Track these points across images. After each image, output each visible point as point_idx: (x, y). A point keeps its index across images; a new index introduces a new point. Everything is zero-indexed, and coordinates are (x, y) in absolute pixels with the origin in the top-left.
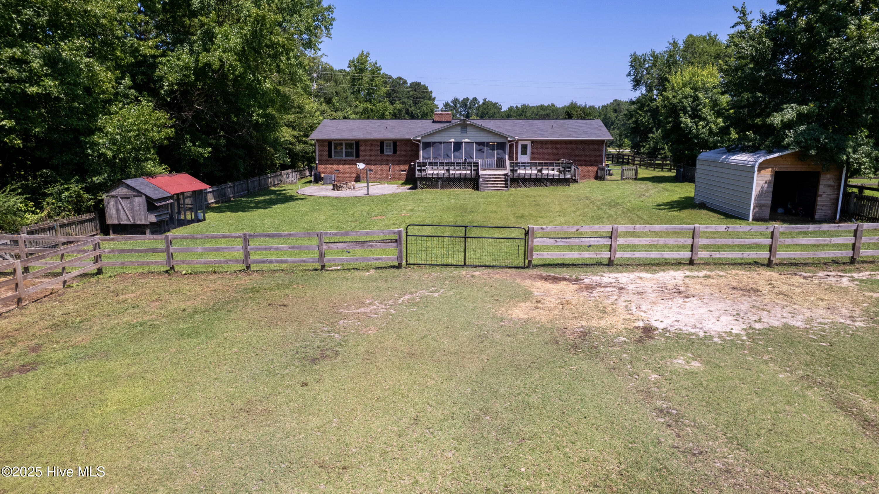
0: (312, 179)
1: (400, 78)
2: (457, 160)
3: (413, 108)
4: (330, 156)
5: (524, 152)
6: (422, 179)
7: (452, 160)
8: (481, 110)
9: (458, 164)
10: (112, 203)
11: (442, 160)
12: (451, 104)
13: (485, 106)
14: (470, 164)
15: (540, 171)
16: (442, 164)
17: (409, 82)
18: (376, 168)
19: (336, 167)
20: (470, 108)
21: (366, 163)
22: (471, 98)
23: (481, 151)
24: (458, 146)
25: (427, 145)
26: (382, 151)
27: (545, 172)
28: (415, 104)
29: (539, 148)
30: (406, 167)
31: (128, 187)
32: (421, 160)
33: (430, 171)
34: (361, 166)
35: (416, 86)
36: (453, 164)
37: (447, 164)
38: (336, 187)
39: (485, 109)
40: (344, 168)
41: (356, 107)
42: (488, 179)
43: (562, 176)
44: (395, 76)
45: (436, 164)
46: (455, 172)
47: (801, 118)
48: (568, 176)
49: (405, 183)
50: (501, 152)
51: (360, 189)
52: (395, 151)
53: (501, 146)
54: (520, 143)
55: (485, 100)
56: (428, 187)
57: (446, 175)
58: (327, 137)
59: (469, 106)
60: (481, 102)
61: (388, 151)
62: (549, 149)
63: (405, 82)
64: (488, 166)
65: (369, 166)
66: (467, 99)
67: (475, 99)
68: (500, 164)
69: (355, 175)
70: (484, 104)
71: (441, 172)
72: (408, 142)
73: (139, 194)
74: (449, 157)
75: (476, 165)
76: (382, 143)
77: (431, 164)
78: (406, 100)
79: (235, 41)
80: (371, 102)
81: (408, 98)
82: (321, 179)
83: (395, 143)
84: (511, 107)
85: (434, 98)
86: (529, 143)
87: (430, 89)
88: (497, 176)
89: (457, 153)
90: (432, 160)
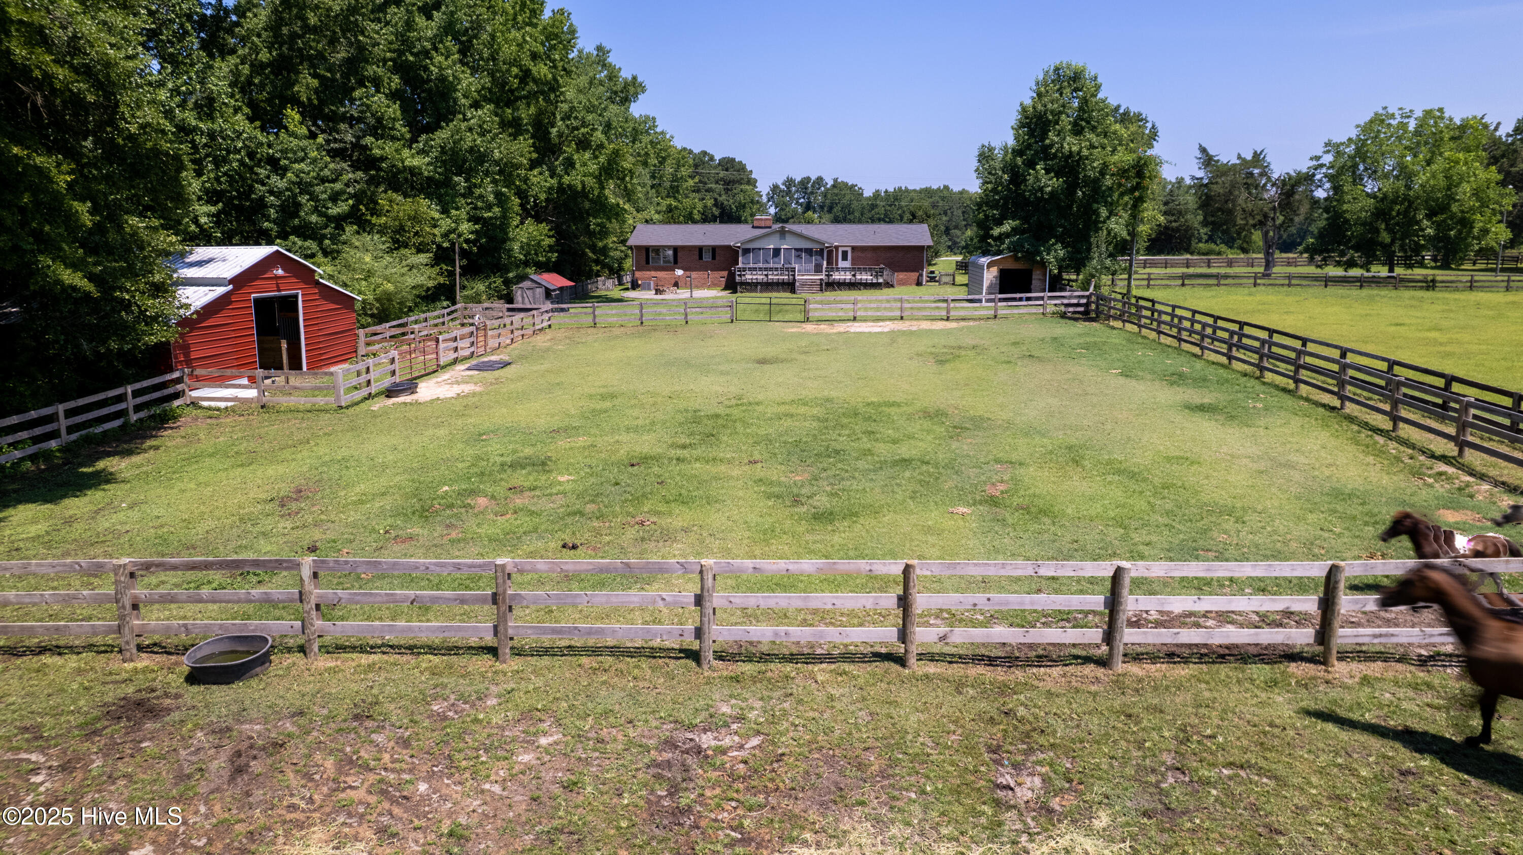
0: (629, 285)
1: (705, 153)
2: (776, 266)
3: (724, 197)
4: (648, 262)
5: (845, 258)
6: (742, 284)
7: (771, 265)
8: (829, 196)
9: (776, 269)
10: (519, 292)
11: (761, 265)
12: (783, 187)
13: (836, 191)
14: (787, 269)
15: (854, 275)
16: (761, 269)
17: (717, 158)
18: (694, 275)
19: (653, 273)
20: (812, 193)
21: (685, 270)
22: (813, 178)
23: (799, 257)
24: (777, 252)
25: (746, 251)
26: (701, 257)
27: (858, 277)
28: (727, 190)
29: (860, 254)
30: (725, 273)
31: (532, 280)
32: (740, 265)
33: (749, 277)
34: (679, 272)
35: (728, 164)
36: (771, 269)
37: (766, 269)
38: (658, 292)
39: (837, 195)
40: (661, 274)
41: (658, 204)
42: (804, 284)
43: (875, 281)
44: (696, 150)
45: (755, 269)
46: (773, 277)
47: (1015, 231)
48: (881, 280)
49: (725, 289)
50: (819, 258)
51: (684, 294)
52: (714, 258)
53: (820, 252)
54: (840, 250)
55: (835, 180)
56: (748, 291)
57: (765, 280)
58: (645, 243)
59: (810, 190)
60: (830, 183)
61: (707, 257)
62: (870, 254)
63: (712, 158)
64: (807, 271)
65: (688, 273)
66: (808, 179)
67: (820, 180)
68: (818, 269)
69: (673, 282)
70: (834, 186)
71: (760, 277)
72: (728, 248)
73: (540, 285)
74: (768, 262)
75: (793, 270)
76: (700, 249)
77: (750, 269)
78: (713, 186)
79: (593, 167)
80: (675, 198)
81: (717, 183)
82: (638, 286)
83: (714, 249)
84: (877, 191)
85: (756, 181)
86: (849, 250)
87: (749, 168)
88: (813, 281)
89: (776, 259)
90: (751, 265)
